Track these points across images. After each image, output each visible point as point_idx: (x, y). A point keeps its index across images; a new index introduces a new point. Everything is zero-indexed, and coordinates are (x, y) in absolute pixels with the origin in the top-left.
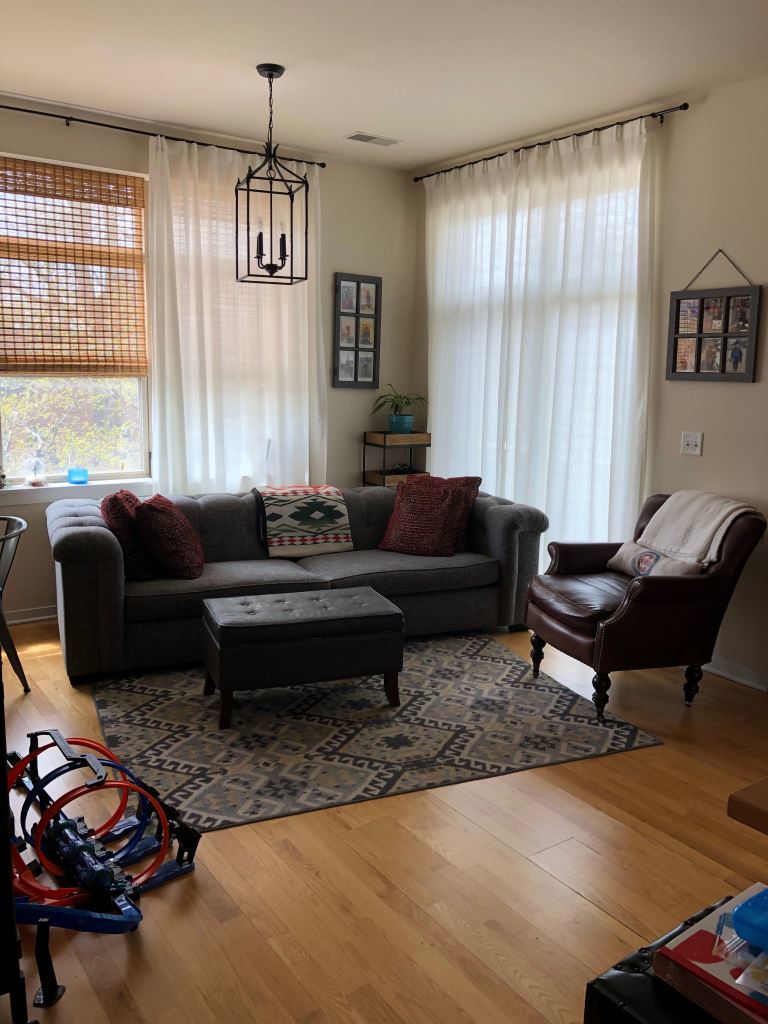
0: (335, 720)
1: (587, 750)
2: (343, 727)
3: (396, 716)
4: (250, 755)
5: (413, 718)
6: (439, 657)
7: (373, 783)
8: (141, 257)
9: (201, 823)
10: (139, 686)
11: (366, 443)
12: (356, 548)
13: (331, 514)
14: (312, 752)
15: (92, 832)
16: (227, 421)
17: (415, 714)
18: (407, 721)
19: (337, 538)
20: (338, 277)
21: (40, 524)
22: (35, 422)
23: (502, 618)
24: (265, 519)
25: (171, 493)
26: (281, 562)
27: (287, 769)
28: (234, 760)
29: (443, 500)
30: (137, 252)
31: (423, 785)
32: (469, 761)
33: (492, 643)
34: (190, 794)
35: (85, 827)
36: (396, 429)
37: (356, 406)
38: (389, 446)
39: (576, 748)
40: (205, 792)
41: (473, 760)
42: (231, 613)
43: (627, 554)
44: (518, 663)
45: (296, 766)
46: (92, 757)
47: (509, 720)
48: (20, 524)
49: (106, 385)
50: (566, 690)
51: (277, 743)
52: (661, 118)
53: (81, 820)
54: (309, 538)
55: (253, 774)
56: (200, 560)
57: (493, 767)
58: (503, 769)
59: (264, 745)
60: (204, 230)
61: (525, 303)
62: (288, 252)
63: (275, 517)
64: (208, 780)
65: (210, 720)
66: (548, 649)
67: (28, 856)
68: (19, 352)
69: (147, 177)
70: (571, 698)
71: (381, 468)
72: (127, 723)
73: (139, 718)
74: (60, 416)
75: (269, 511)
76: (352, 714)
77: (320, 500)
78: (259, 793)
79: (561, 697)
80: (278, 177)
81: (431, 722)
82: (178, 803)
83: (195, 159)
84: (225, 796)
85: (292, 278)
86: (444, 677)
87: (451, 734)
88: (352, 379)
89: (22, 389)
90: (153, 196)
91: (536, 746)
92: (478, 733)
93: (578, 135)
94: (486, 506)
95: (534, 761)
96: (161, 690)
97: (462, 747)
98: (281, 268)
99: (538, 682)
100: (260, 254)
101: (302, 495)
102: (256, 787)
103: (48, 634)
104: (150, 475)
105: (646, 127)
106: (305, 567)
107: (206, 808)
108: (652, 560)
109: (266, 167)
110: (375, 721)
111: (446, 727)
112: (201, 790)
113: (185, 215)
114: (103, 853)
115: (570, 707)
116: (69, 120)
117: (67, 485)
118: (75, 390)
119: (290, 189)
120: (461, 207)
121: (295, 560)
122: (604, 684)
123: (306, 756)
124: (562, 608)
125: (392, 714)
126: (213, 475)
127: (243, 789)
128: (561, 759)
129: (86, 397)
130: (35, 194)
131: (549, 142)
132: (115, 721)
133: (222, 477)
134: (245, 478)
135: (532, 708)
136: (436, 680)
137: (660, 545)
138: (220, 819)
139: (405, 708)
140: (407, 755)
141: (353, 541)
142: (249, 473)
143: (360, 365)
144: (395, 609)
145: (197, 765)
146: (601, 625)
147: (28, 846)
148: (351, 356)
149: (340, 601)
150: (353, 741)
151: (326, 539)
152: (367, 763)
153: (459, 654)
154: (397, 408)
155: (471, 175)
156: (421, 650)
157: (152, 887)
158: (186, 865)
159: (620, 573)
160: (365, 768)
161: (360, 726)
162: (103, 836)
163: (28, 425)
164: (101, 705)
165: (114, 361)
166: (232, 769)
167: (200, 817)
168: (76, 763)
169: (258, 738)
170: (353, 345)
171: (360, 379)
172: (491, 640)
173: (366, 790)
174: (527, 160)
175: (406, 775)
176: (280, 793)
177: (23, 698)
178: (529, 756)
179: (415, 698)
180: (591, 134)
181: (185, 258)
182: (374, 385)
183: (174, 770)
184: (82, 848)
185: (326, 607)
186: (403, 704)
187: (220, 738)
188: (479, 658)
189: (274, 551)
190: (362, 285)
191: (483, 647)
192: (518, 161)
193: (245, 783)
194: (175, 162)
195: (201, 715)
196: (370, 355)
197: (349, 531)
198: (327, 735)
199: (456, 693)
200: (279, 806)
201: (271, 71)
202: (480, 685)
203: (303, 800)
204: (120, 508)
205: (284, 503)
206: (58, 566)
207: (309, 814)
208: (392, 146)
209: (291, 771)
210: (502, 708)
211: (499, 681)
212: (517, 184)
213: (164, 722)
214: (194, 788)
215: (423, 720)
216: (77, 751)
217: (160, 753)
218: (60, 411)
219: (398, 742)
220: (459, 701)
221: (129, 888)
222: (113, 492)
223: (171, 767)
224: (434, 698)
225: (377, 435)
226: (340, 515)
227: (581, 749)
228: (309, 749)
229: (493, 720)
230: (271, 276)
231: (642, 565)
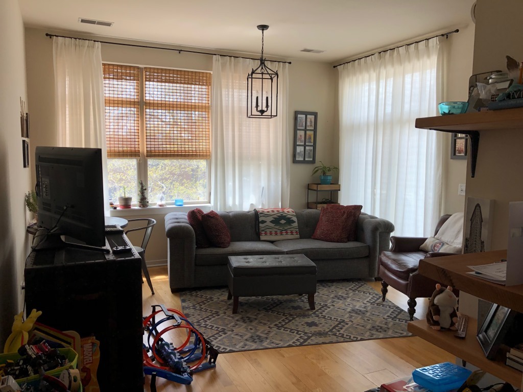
0: (284, 313)
1: (401, 334)
2: (287, 317)
3: (313, 313)
4: (245, 325)
5: (320, 315)
6: (338, 290)
7: (297, 340)
8: (209, 107)
9: (220, 350)
10: (200, 294)
11: (309, 189)
12: (301, 237)
13: (289, 221)
14: (272, 326)
15: (175, 349)
16: (244, 178)
17: (321, 313)
18: (318, 316)
19: (292, 233)
20: (297, 113)
21: (162, 222)
22: (163, 179)
23: (371, 273)
24: (259, 223)
25: (219, 210)
26: (264, 242)
27: (260, 331)
28: (237, 326)
29: (343, 215)
30: (207, 105)
31: (320, 342)
32: (343, 334)
33: (365, 285)
34: (217, 338)
35: (173, 347)
36: (323, 182)
37: (304, 172)
38: (320, 191)
39: (397, 332)
40: (223, 338)
41: (345, 334)
42: (239, 262)
43: (428, 244)
44: (376, 294)
45: (265, 331)
46: (176, 316)
47: (366, 319)
48: (153, 222)
49: (194, 163)
50: (398, 308)
51: (257, 321)
52: (446, 36)
53: (171, 344)
54: (279, 232)
55: (244, 332)
56: (229, 240)
57: (354, 337)
58: (359, 339)
59: (251, 321)
60: (236, 94)
61: (384, 123)
62: (270, 104)
63: (263, 222)
64: (225, 334)
65: (229, 310)
66: (389, 288)
67: (150, 354)
68: (156, 149)
69: (212, 72)
70: (399, 311)
71: (315, 201)
72: (193, 309)
73: (199, 307)
74: (173, 177)
75: (261, 219)
76: (292, 312)
77: (284, 215)
78: (246, 340)
79: (394, 310)
80: (266, 72)
81: (328, 317)
82: (212, 341)
83: (233, 63)
84: (232, 340)
85: (271, 116)
86: (338, 299)
87: (337, 323)
88: (303, 159)
89: (158, 164)
90: (214, 80)
91: (377, 330)
92: (350, 323)
93: (408, 45)
94: (364, 219)
95: (374, 337)
96: (209, 296)
97: (341, 328)
98: (266, 111)
99: (384, 303)
100: (257, 106)
101: (276, 212)
102: (245, 338)
103: (163, 271)
104: (210, 203)
105: (439, 41)
106: (276, 246)
107: (223, 344)
108: (440, 246)
109: (260, 68)
110: (302, 315)
111: (335, 320)
112: (222, 337)
113: (228, 88)
114: (179, 357)
115: (397, 315)
116: (180, 51)
117: (174, 206)
118: (181, 165)
119: (271, 77)
120: (355, 79)
121: (272, 242)
122: (413, 304)
123: (269, 327)
124: (394, 267)
125: (311, 313)
126: (237, 203)
127: (240, 338)
128: (388, 336)
129: (185, 168)
130: (165, 82)
131: (394, 49)
132: (188, 308)
133: (241, 204)
134: (252, 204)
135: (379, 314)
136: (334, 300)
137: (445, 238)
138: (229, 349)
139: (317, 311)
140: (315, 330)
141: (300, 234)
142: (254, 202)
143: (307, 153)
144: (313, 264)
145: (221, 327)
146: (411, 275)
147: (150, 350)
148: (302, 148)
149: (288, 259)
150: (291, 322)
151: (287, 233)
152: (296, 332)
153: (347, 289)
154: (324, 173)
155: (359, 64)
156: (329, 287)
157: (197, 371)
158: (212, 364)
159: (425, 251)
160: (295, 334)
161: (295, 316)
162: (180, 351)
163: (160, 180)
164: (183, 301)
165: (196, 152)
166: (236, 330)
167: (220, 347)
168: (170, 318)
169: (249, 318)
170: (303, 144)
171: (306, 159)
172: (365, 284)
173: (294, 343)
174: (385, 57)
175: (313, 338)
176: (255, 341)
177: (151, 297)
178: (373, 334)
179: (323, 307)
180: (414, 44)
181: (227, 107)
182: (313, 162)
183: (211, 329)
184: (171, 353)
185: (281, 262)
186: (316, 309)
187: (232, 317)
188: (357, 291)
189: (262, 238)
190: (308, 116)
191: (360, 287)
192: (380, 58)
193: (241, 336)
194: (223, 65)
195: (225, 308)
196: (312, 148)
197: (298, 230)
198: (279, 319)
199: (343, 306)
200: (254, 346)
201: (263, 27)
202: (355, 303)
203: (265, 344)
204: (195, 215)
205: (267, 215)
206: (168, 239)
207: (267, 350)
208: (321, 53)
209: (262, 333)
210: (364, 313)
211: (365, 302)
212: (380, 68)
213: (209, 309)
214: (219, 336)
215: (325, 316)
216: (170, 313)
217: (206, 321)
218: (174, 174)
219: (313, 324)
220: (343, 309)
221: (189, 370)
222: (193, 209)
223: (210, 327)
224: (332, 307)
225: (314, 185)
226: (294, 222)
227: (399, 333)
228: (271, 324)
229: (358, 319)
230: (262, 115)
231: (436, 248)
